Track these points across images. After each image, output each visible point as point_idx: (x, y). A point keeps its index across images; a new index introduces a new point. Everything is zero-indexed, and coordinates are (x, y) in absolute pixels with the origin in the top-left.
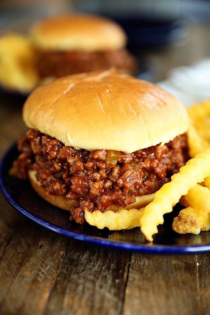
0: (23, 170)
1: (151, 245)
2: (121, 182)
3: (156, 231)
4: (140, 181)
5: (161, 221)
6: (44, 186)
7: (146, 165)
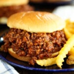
0: (6, 49)
1: (61, 69)
2: (47, 48)
3: (62, 64)
4: (53, 48)
5: (63, 61)
6: (17, 53)
7: (54, 42)
